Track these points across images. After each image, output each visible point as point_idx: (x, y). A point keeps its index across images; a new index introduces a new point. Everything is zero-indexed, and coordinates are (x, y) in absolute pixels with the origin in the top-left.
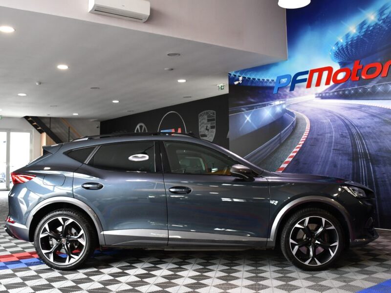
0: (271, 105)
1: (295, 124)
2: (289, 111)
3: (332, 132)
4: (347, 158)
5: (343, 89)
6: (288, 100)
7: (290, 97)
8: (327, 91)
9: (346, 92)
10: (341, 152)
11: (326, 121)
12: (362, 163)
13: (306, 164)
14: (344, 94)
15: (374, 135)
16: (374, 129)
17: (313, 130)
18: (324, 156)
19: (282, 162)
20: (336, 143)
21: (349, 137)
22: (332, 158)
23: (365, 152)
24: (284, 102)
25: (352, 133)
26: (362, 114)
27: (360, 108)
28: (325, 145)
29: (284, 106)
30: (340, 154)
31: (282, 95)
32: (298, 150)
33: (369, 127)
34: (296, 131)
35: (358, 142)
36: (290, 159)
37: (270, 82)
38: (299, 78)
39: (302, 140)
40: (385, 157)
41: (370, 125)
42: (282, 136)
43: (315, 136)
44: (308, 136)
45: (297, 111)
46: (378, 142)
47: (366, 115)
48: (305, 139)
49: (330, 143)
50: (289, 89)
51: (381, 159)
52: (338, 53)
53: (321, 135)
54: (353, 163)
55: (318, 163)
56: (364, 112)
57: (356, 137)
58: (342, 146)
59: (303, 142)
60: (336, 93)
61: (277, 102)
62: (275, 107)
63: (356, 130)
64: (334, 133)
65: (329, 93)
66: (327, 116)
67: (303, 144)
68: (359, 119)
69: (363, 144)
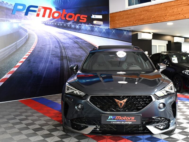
0: (9, 21)
1: (27, 37)
2: (23, 28)
3: (50, 44)
4: (58, 59)
5: (57, 22)
6: (23, 20)
7: (25, 19)
8: (48, 21)
9: (58, 24)
10: (55, 56)
11: (47, 38)
12: (65, 61)
13: (35, 62)
14: (57, 25)
15: (70, 48)
16: (70, 45)
17: (39, 42)
18: (46, 58)
19: (17, 62)
20: (53, 51)
21: (59, 48)
22: (50, 59)
23: (66, 56)
24: (20, 21)
25: (60, 46)
26: (65, 37)
27: (64, 34)
28: (47, 51)
29: (20, 25)
30: (54, 57)
31: (19, 17)
32: (29, 54)
33: (68, 44)
34: (28, 42)
35: (63, 51)
36: (24, 60)
37: (9, 5)
38: (31, 9)
39: (32, 47)
40: (74, 58)
41: (68, 43)
42: (18, 44)
43: (40, 46)
44: (36, 45)
45: (29, 29)
46: (72, 51)
47: (67, 37)
48: (34, 47)
49: (49, 50)
50: (24, 14)
51: (73, 59)
52: (55, 2)
53: (44, 45)
54: (61, 61)
55: (43, 62)
56: (66, 36)
57: (62, 48)
58: (55, 52)
59: (33, 49)
60: (53, 24)
61: (14, 21)
62: (12, 23)
63: (62, 44)
64: (51, 45)
65: (50, 23)
66: (48, 35)
67: (33, 51)
68: (64, 39)
69: (65, 52)
